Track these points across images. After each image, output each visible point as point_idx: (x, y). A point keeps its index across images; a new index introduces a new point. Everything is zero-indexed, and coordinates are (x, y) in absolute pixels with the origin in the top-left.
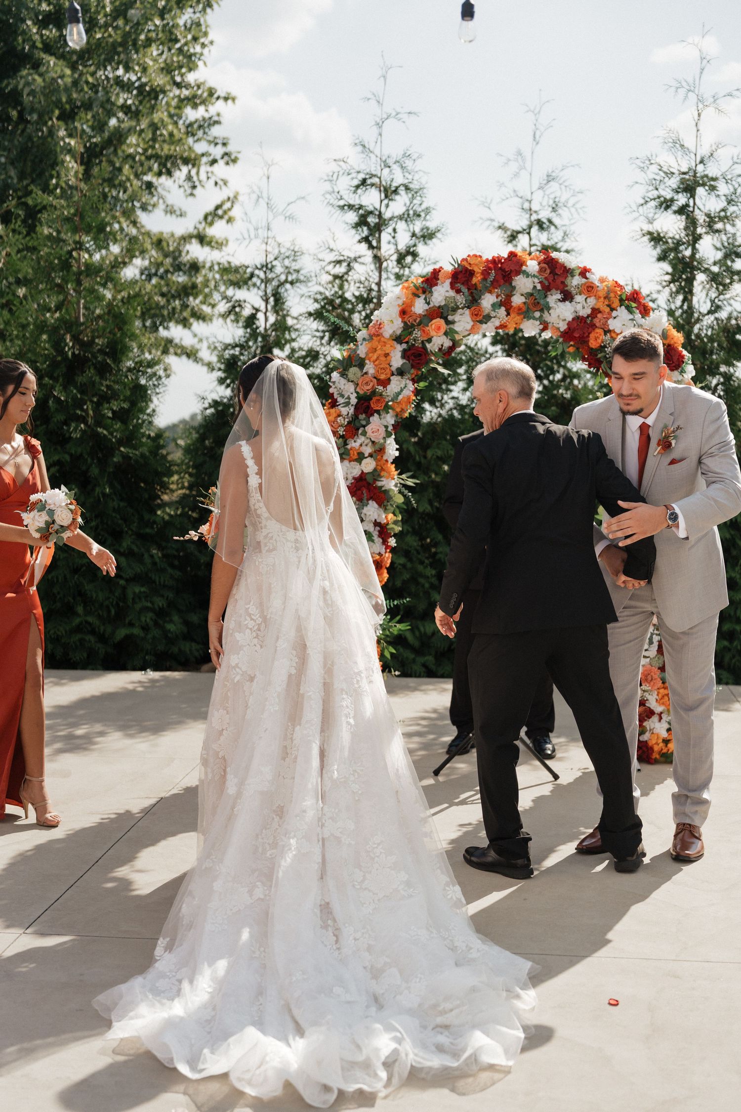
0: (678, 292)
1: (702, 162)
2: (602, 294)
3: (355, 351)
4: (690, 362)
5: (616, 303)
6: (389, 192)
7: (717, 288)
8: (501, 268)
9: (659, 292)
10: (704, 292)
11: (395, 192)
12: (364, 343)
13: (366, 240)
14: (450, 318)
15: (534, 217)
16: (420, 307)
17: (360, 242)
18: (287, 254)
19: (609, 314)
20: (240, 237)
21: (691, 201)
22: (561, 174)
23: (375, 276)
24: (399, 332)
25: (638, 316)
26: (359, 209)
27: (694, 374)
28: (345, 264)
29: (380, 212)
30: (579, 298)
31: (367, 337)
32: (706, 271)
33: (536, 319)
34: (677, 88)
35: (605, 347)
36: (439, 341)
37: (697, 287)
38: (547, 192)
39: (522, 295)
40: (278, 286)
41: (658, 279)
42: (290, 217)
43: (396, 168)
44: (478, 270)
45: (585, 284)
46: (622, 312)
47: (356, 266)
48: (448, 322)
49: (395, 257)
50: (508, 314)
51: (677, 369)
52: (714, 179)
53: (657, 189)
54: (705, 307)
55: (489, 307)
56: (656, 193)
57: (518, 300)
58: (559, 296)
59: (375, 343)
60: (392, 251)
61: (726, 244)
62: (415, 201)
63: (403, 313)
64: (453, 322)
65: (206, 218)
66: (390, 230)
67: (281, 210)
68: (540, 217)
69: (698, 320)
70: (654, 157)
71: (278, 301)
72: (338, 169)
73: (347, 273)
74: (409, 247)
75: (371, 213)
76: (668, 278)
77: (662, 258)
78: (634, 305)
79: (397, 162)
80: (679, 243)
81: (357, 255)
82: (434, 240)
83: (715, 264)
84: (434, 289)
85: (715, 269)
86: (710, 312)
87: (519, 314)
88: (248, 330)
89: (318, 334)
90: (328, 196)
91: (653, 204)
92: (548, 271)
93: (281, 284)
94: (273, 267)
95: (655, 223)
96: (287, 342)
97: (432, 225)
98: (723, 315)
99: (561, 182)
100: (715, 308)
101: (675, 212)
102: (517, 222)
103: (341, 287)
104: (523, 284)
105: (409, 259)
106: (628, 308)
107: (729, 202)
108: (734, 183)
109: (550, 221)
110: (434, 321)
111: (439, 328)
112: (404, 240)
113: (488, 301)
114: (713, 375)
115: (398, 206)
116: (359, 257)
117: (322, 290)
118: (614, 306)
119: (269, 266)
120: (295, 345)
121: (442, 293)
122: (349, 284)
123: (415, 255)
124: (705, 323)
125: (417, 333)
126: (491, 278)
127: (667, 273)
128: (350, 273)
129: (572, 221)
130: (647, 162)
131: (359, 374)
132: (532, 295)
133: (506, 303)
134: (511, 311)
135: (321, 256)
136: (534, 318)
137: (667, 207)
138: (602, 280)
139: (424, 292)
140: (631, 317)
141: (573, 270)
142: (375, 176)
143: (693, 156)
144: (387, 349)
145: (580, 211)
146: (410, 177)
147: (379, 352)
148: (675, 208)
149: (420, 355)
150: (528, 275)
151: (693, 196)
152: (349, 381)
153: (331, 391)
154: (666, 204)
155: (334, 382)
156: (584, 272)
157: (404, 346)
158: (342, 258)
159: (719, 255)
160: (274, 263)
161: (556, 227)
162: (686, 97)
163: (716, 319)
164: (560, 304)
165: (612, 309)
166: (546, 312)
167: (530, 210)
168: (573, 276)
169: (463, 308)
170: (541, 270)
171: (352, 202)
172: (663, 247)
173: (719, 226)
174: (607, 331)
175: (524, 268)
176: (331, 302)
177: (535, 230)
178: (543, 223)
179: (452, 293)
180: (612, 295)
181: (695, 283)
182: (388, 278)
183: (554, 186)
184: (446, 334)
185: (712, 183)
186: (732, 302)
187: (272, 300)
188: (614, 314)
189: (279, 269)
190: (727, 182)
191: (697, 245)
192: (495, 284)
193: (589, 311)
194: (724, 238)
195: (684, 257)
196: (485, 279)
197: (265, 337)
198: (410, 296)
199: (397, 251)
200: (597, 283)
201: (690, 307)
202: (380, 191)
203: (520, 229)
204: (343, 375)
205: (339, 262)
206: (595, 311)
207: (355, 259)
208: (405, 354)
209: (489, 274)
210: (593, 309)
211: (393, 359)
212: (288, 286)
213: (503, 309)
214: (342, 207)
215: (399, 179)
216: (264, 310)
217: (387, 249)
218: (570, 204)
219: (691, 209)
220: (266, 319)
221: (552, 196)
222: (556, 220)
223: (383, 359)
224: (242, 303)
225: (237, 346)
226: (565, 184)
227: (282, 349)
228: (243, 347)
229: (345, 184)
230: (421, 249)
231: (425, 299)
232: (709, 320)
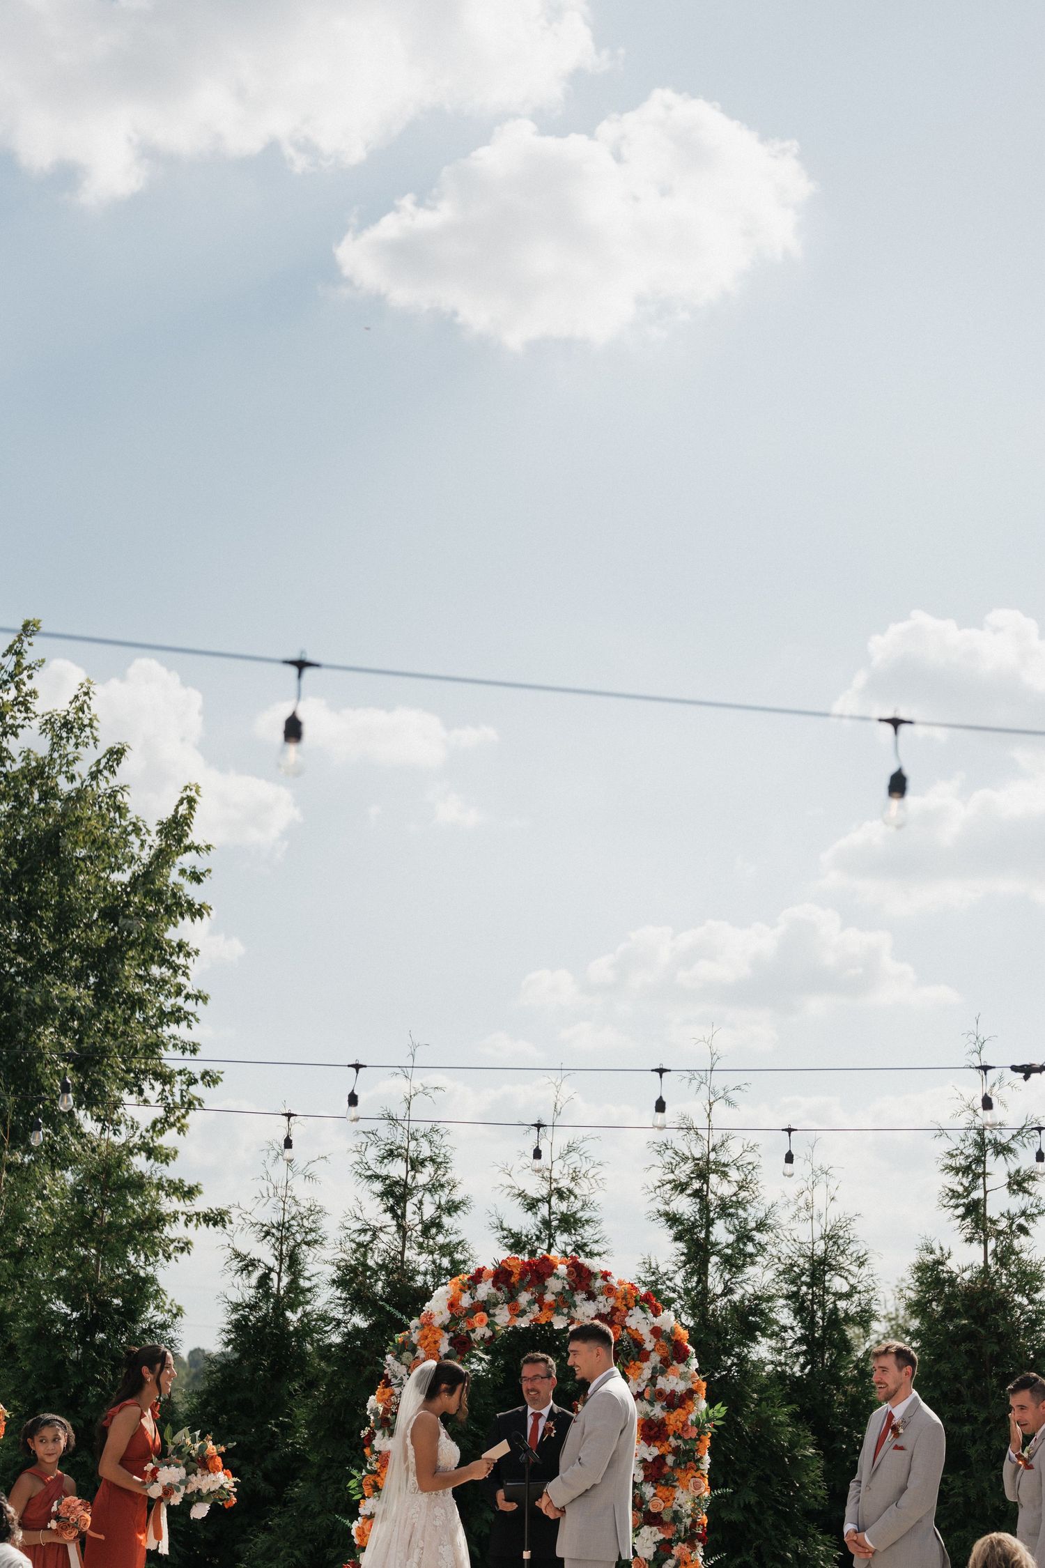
0: (692, 1274)
1: (714, 1150)
2: (619, 1295)
3: (409, 1337)
4: (694, 1356)
5: (632, 1303)
6: (416, 1164)
7: (730, 1270)
8: (535, 1270)
9: (675, 1272)
10: (718, 1274)
11: (422, 1163)
12: (417, 1330)
13: (391, 1209)
14: (491, 1311)
15: (554, 1185)
16: (465, 1301)
17: (385, 1211)
18: (305, 1214)
19: (627, 1312)
20: (260, 1196)
21: (705, 1186)
22: (582, 1145)
23: (399, 1243)
24: (447, 1322)
25: (650, 1315)
26: (386, 1179)
27: (697, 1366)
28: (370, 1233)
29: (406, 1182)
30: (601, 1298)
31: (419, 1325)
32: (718, 1253)
33: (565, 1315)
34: (691, 1079)
35: (622, 1341)
36: (482, 1331)
37: (711, 1269)
38: (568, 1162)
39: (553, 1293)
40: (295, 1247)
41: (674, 1259)
42: (309, 1177)
43: (424, 1144)
44: (516, 1271)
45: (606, 1286)
46: (636, 1311)
47: (381, 1235)
48: (489, 1315)
49: (419, 1227)
50: (541, 1310)
51: (683, 1362)
52: (725, 1165)
53: (673, 1172)
54: (719, 1289)
55: (526, 1303)
56: (671, 1177)
57: (549, 1298)
58: (584, 1296)
59: (426, 1331)
60: (417, 1221)
61: (738, 1227)
62: (439, 1172)
63: (452, 1305)
64: (494, 1315)
65: (154, 1124)
66: (415, 1200)
67: (300, 1169)
68: (560, 1186)
69: (713, 1301)
70: (670, 1143)
71: (293, 1262)
72: (366, 1140)
73: (371, 1242)
74: (436, 1219)
75: (397, 1183)
76: (683, 1258)
77: (678, 1238)
78: (647, 1306)
79: (424, 1136)
80: (694, 1225)
81: (384, 1224)
82: (459, 1212)
83: (727, 1246)
84: (478, 1286)
85: (729, 1251)
86: (724, 1294)
87: (550, 1310)
88: (261, 1291)
89: (341, 1302)
90: (356, 1166)
91: (669, 1186)
92: (575, 1274)
93: (299, 1245)
94: (290, 1226)
95: (672, 1204)
96: (301, 1304)
97: (457, 1196)
98: (736, 1297)
99: (581, 1153)
100: (728, 1291)
101: (689, 1195)
102: (537, 1188)
103: (365, 1255)
104: (554, 1285)
105: (434, 1231)
106: (642, 1309)
107: (741, 1188)
108: (745, 1169)
109: (571, 1192)
110: (478, 1314)
111: (482, 1321)
112: (429, 1211)
113: (524, 1298)
114: (729, 1355)
115: (423, 1178)
116: (385, 1227)
117: (347, 1258)
118: (630, 1305)
119: (287, 1225)
120: (308, 1308)
121: (485, 1290)
122: (373, 1252)
123: (439, 1226)
124: (719, 1304)
125: (463, 1325)
126: (529, 1277)
127: (683, 1254)
128: (375, 1242)
129: (593, 1190)
130: (664, 1147)
131: (412, 1358)
132: (561, 1294)
133: (539, 1300)
134: (543, 1307)
135: (347, 1225)
136: (563, 1314)
137: (682, 1191)
138: (620, 1283)
139: (469, 1288)
140: (645, 1316)
141: (596, 1274)
142: (401, 1148)
143: (706, 1143)
144: (437, 1336)
145: (599, 1181)
146: (437, 1152)
147: (430, 1339)
148: (689, 1191)
149: (465, 1343)
150: (558, 1278)
151: (707, 1182)
152: (402, 1364)
153: (386, 1372)
154: (680, 1187)
155: (389, 1365)
156: (606, 1275)
157: (452, 1334)
158: (368, 1227)
159: (731, 1238)
160: (293, 1222)
161: (576, 1197)
162: (699, 1089)
163: (729, 1301)
164: (584, 1302)
165: (629, 1309)
166: (573, 1309)
167: (551, 1178)
168: (596, 1279)
169: (502, 1304)
170: (569, 1274)
171: (378, 1171)
172: (680, 1228)
173: (732, 1210)
174: (624, 1327)
175: (555, 1271)
176: (352, 1269)
177: (554, 1200)
178: (563, 1192)
179: (493, 1290)
180: (628, 1296)
181: (710, 1265)
182: (411, 1247)
183: (574, 1156)
184: (488, 1325)
185: (723, 1169)
186: (744, 1285)
187: (286, 1262)
188: (630, 1312)
189: (294, 1229)
190: (738, 1169)
191: (711, 1229)
192: (530, 1284)
193: (609, 1310)
194: (737, 1223)
195: (698, 1239)
196: (522, 1279)
197: (278, 1299)
198: (458, 1291)
199: (422, 1222)
200: (616, 1285)
201: (705, 1288)
202: (406, 1161)
203: (540, 1197)
204: (397, 1358)
205: (364, 1231)
206: (614, 1309)
207: (381, 1229)
208: (452, 1342)
209: (526, 1275)
210: (613, 1308)
211: (441, 1346)
212: (304, 1247)
213: (537, 1305)
214: (369, 1177)
215: (426, 1152)
216: (278, 1271)
217: (412, 1218)
218: (590, 1174)
219: (705, 1193)
220: (280, 1280)
221: (573, 1166)
222: (577, 1191)
223: (432, 1345)
224: (256, 1263)
225: (247, 1306)
226: (585, 1155)
227: (294, 1312)
228: (253, 1307)
229: (372, 1153)
230: (446, 1220)
231: (471, 1294)
232: (721, 1302)
